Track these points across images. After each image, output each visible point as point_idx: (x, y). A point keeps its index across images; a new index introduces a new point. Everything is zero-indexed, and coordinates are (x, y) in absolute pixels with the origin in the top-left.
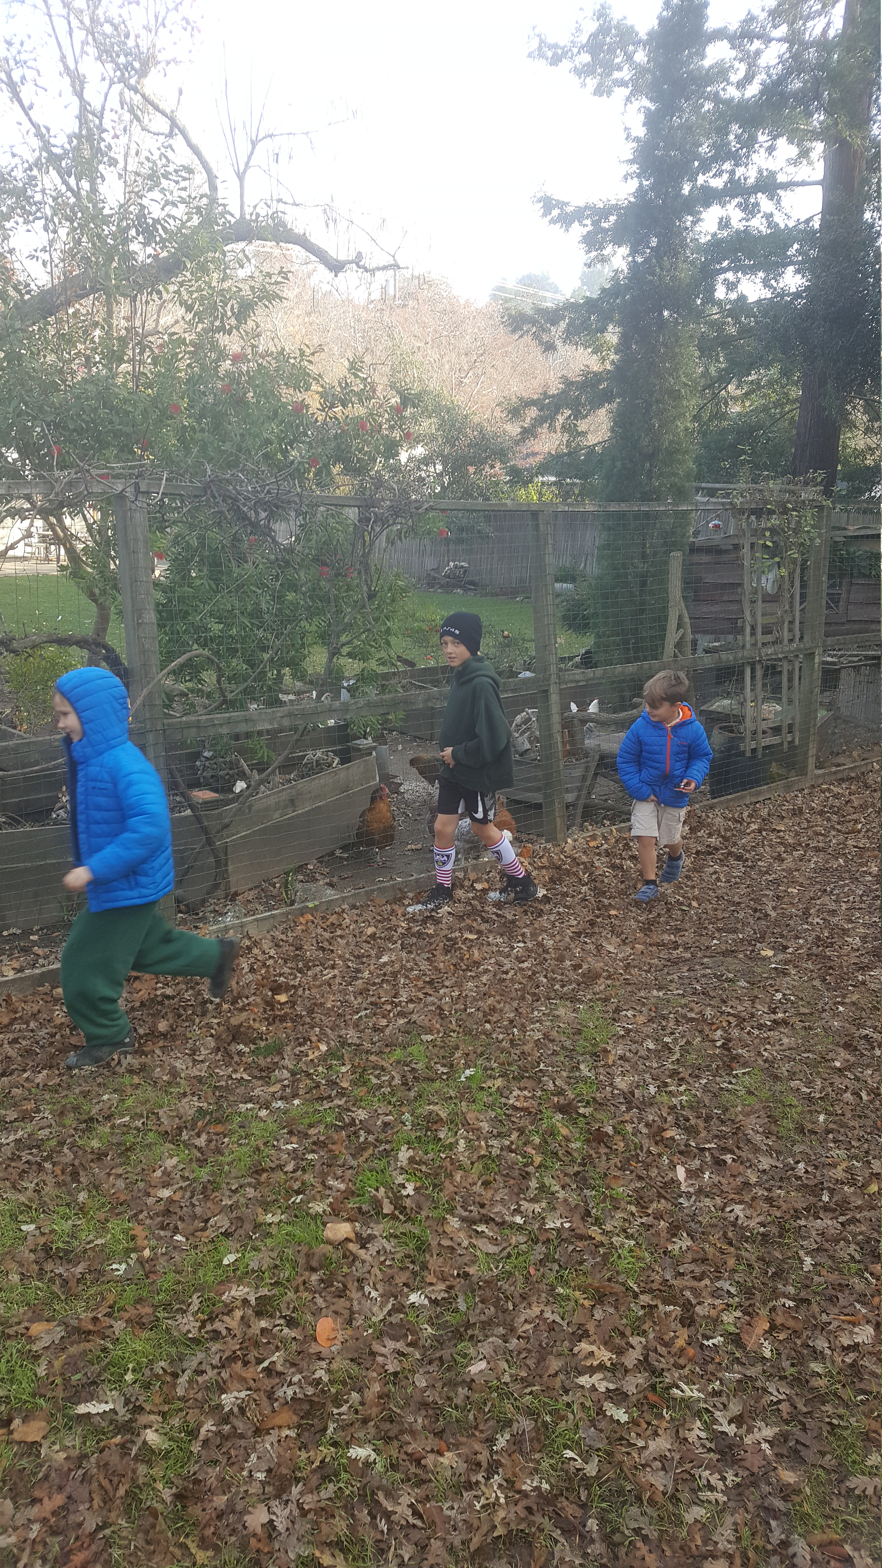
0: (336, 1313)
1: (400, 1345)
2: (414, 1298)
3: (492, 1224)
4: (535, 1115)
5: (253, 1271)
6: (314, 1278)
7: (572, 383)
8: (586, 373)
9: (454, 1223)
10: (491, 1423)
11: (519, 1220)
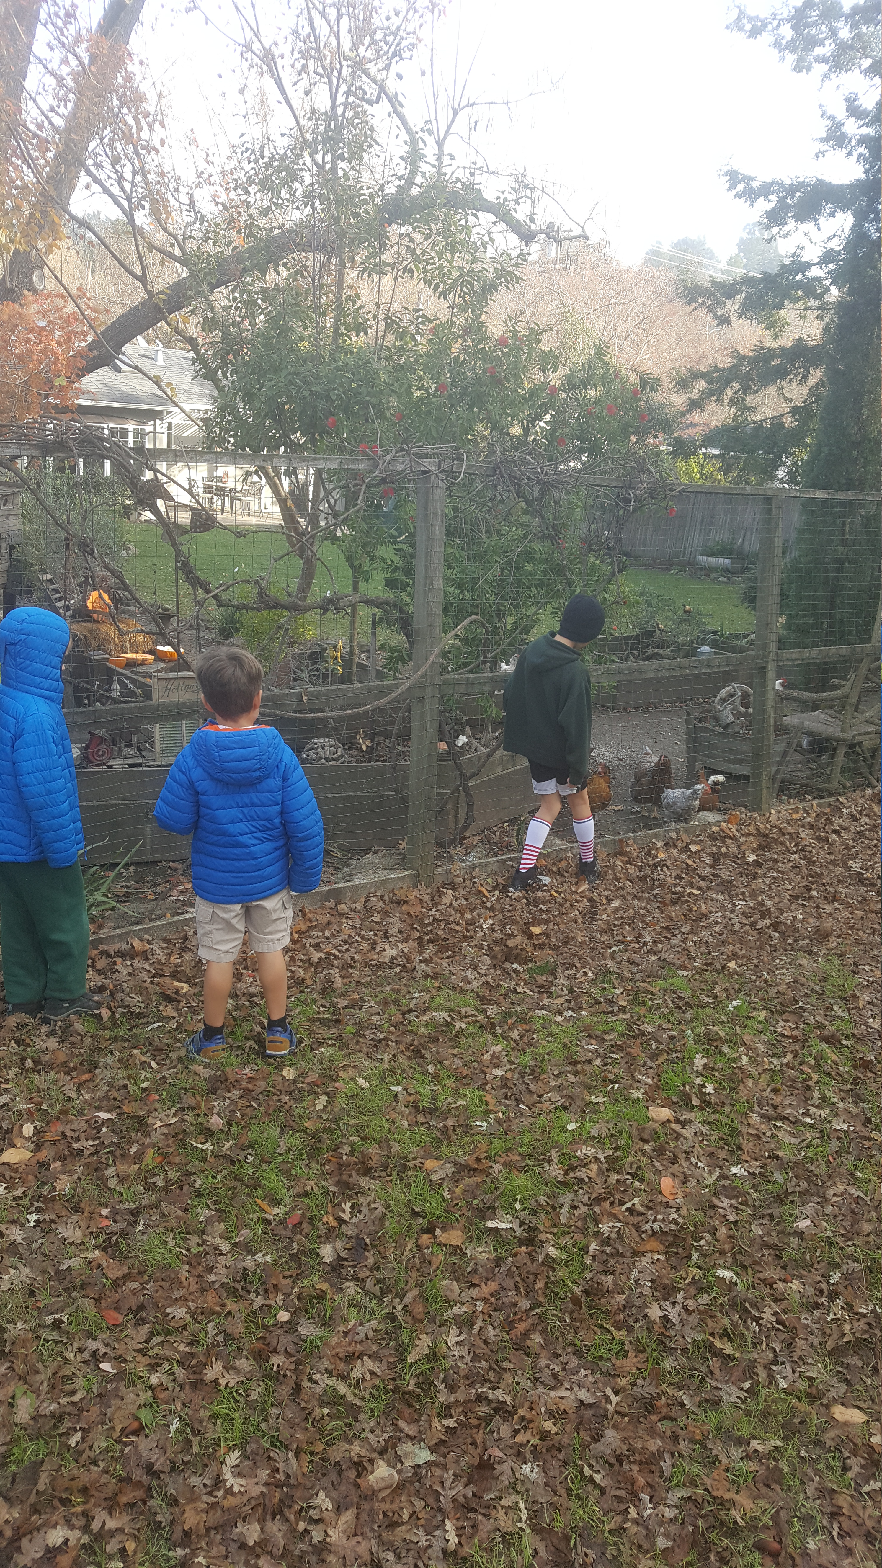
0: (674, 1175)
1: (734, 1202)
2: (735, 1170)
3: (786, 1122)
4: (804, 1042)
5: (595, 1138)
6: (647, 1147)
7: (744, 357)
8: (759, 349)
9: (755, 1118)
10: (822, 1264)
11: (808, 1120)
